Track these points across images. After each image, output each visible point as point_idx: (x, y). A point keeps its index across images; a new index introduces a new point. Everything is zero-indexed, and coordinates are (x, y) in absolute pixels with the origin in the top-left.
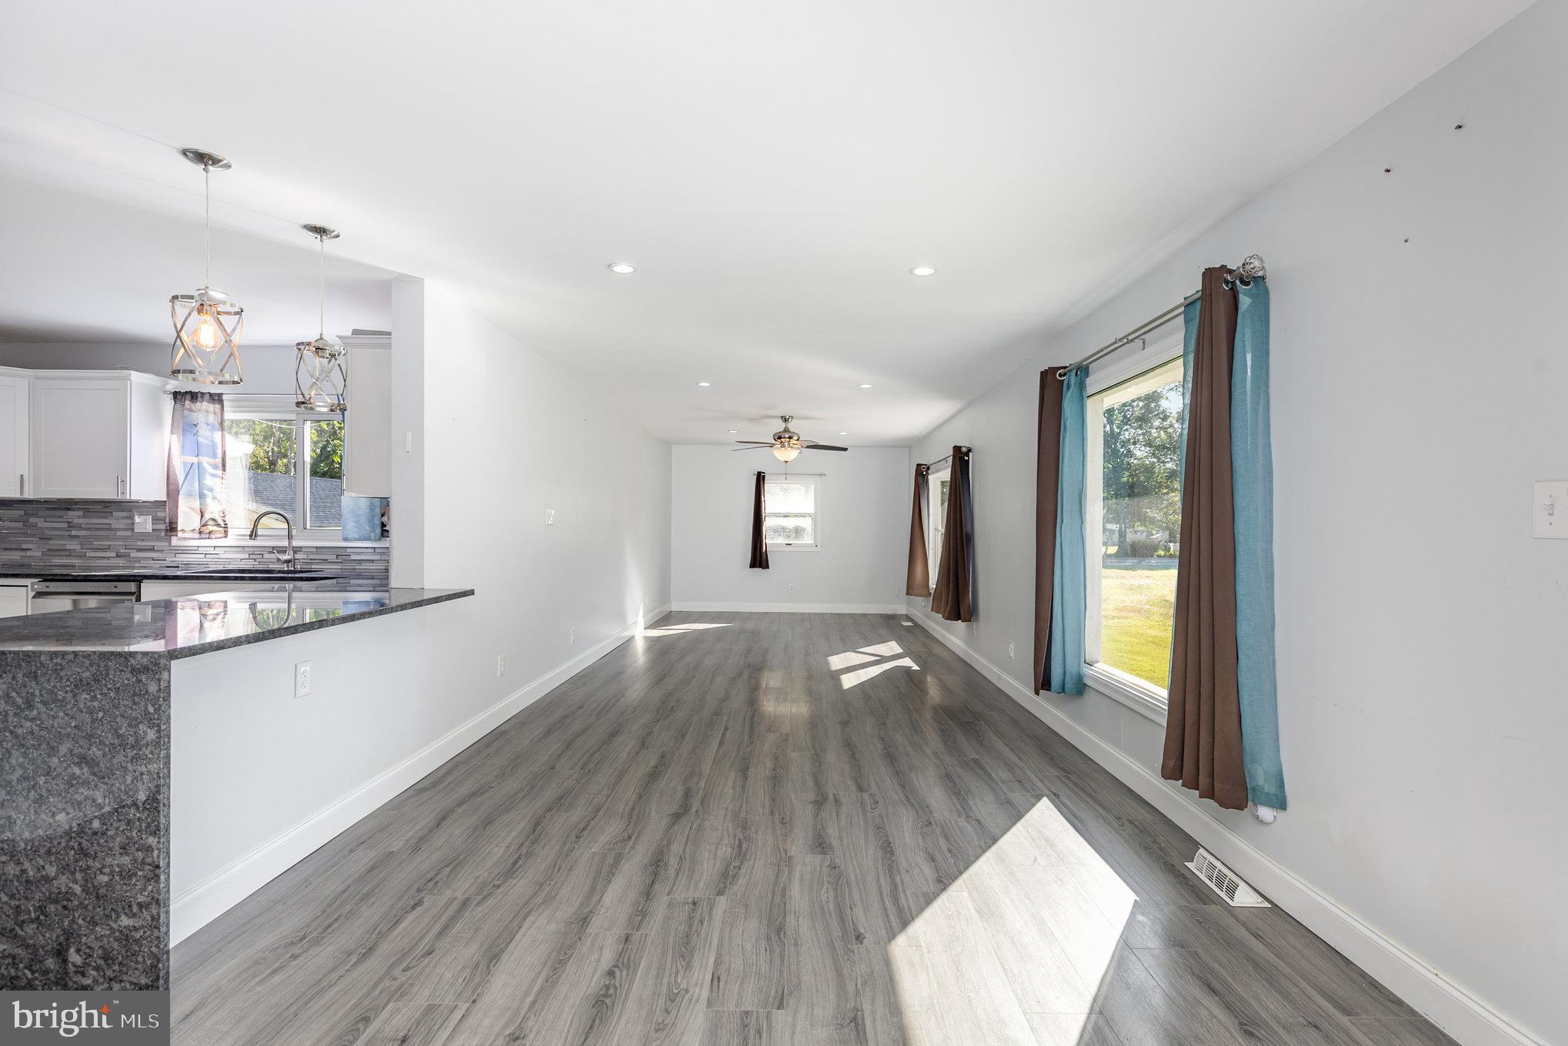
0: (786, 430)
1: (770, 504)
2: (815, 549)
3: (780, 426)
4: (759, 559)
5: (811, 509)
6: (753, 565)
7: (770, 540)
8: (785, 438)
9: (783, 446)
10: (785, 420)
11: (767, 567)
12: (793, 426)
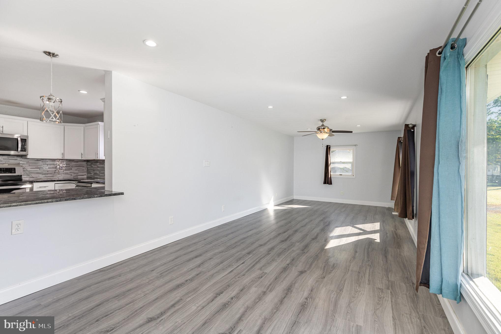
0: (323, 125)
1: (332, 159)
2: (353, 177)
3: (321, 124)
4: (327, 180)
5: (351, 160)
6: (325, 183)
7: (332, 174)
8: (321, 129)
9: (321, 132)
10: (322, 121)
11: (331, 184)
12: (325, 124)
